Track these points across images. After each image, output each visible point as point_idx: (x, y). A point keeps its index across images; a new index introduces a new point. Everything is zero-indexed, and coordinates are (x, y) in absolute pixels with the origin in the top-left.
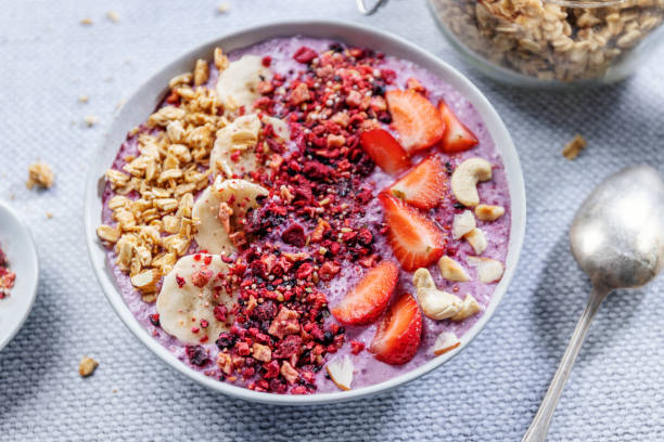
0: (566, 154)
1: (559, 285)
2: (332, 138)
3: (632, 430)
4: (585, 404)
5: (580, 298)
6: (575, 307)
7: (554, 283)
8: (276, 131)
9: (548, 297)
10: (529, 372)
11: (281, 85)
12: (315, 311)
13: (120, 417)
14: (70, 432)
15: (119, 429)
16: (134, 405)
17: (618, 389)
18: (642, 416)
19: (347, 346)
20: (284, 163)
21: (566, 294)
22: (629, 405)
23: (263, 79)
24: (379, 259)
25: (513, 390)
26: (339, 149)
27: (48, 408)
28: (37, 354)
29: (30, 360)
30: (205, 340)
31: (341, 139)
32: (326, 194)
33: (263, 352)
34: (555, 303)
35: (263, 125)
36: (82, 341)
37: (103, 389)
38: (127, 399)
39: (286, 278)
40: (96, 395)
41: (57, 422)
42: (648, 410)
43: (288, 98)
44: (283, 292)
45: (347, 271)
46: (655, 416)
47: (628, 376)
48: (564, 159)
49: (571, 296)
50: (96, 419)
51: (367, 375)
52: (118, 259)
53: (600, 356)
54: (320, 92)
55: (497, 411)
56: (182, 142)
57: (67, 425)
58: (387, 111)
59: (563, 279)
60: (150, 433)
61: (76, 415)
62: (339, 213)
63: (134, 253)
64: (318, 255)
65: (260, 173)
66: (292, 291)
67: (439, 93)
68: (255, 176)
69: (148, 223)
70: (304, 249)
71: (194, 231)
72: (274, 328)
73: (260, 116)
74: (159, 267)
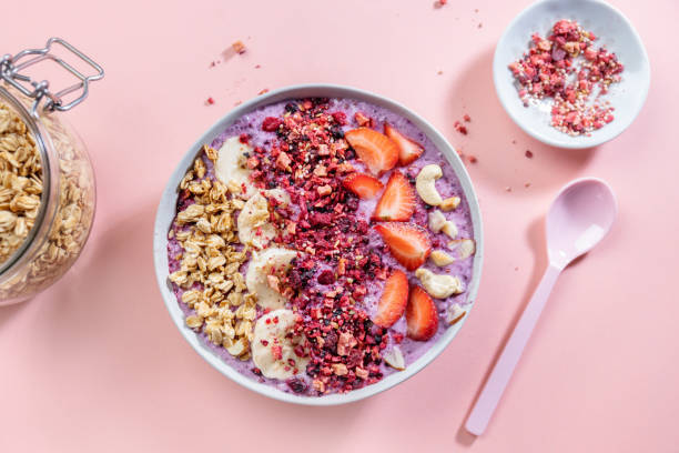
2: (322, 190)
8: (279, 200)
11: (264, 156)
12: (361, 326)
20: (298, 226)
23: (247, 156)
24: (390, 270)
26: (330, 195)
30: (296, 372)
31: (328, 189)
32: (335, 236)
33: (341, 369)
35: (268, 199)
39: (334, 311)
43: (274, 167)
44: (337, 322)
45: (372, 289)
51: (412, 354)
52: (210, 337)
54: (297, 153)
56: (214, 233)
58: (350, 148)
62: (349, 248)
63: (223, 334)
64: (347, 284)
65: (280, 236)
66: (343, 318)
67: (381, 119)
68: (279, 241)
69: (218, 303)
70: (336, 284)
71: (255, 300)
72: (342, 351)
73: (263, 194)
74: (243, 335)
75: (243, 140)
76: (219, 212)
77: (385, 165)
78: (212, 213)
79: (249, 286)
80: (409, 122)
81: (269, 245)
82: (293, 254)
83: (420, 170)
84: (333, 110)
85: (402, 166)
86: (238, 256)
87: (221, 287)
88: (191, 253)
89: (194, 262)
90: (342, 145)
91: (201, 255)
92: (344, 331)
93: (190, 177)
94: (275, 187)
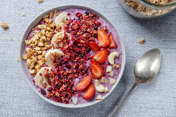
0: (140, 43)
1: (130, 76)
2: (82, 41)
3: (137, 112)
4: (129, 104)
5: (134, 80)
6: (132, 82)
7: (129, 75)
8: (68, 37)
9: (127, 79)
10: (118, 95)
11: (71, 23)
12: (70, 85)
13: (26, 92)
14: (14, 94)
15: (25, 95)
16: (29, 90)
17: (137, 102)
18: (140, 109)
19: (77, 95)
20: (69, 47)
21: (131, 78)
22: (138, 106)
23: (67, 19)
24: (88, 75)
25: (114, 99)
26: (83, 44)
27: (10, 88)
28: (7, 75)
29: (6, 76)
30: (45, 88)
31: (84, 42)
32: (78, 56)
34: (128, 80)
35: (65, 35)
36: (18, 73)
37: (22, 85)
38: (27, 88)
39: (65, 77)
40: (21, 86)
41: (11, 91)
42: (142, 108)
43: (72, 27)
44: (64, 80)
45: (80, 77)
46: (143, 109)
47: (140, 100)
48: (139, 43)
49: (132, 79)
50: (20, 92)
51: (80, 102)
52: (27, 64)
53: (135, 94)
54: (81, 27)
55: (109, 103)
56: (45, 35)
57: (14, 92)
58: (97, 34)
59: (131, 75)
60: (32, 97)
61: (16, 90)
62: (80, 62)
63: (30, 65)
64: (74, 72)
65: (63, 47)
66: (66, 80)
67: (110, 31)
68: (62, 49)
69: (34, 56)
70: (71, 70)
71: (45, 61)
72: (61, 89)
73: (65, 33)
74: (36, 69)
75: (69, 15)
76: (49, 31)
77: (104, 45)
78: (48, 30)
79: (46, 56)
80: (118, 36)
81: (58, 48)
82: (63, 54)
83: (113, 52)
84: (98, 21)
85: (109, 48)
86: (48, 46)
87: (38, 52)
88: (35, 38)
89: (34, 41)
90: (95, 32)
91: (37, 40)
92: (65, 84)
93: (47, 16)
94: (69, 33)
